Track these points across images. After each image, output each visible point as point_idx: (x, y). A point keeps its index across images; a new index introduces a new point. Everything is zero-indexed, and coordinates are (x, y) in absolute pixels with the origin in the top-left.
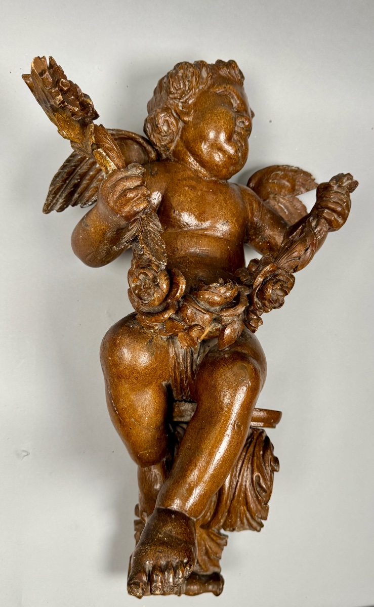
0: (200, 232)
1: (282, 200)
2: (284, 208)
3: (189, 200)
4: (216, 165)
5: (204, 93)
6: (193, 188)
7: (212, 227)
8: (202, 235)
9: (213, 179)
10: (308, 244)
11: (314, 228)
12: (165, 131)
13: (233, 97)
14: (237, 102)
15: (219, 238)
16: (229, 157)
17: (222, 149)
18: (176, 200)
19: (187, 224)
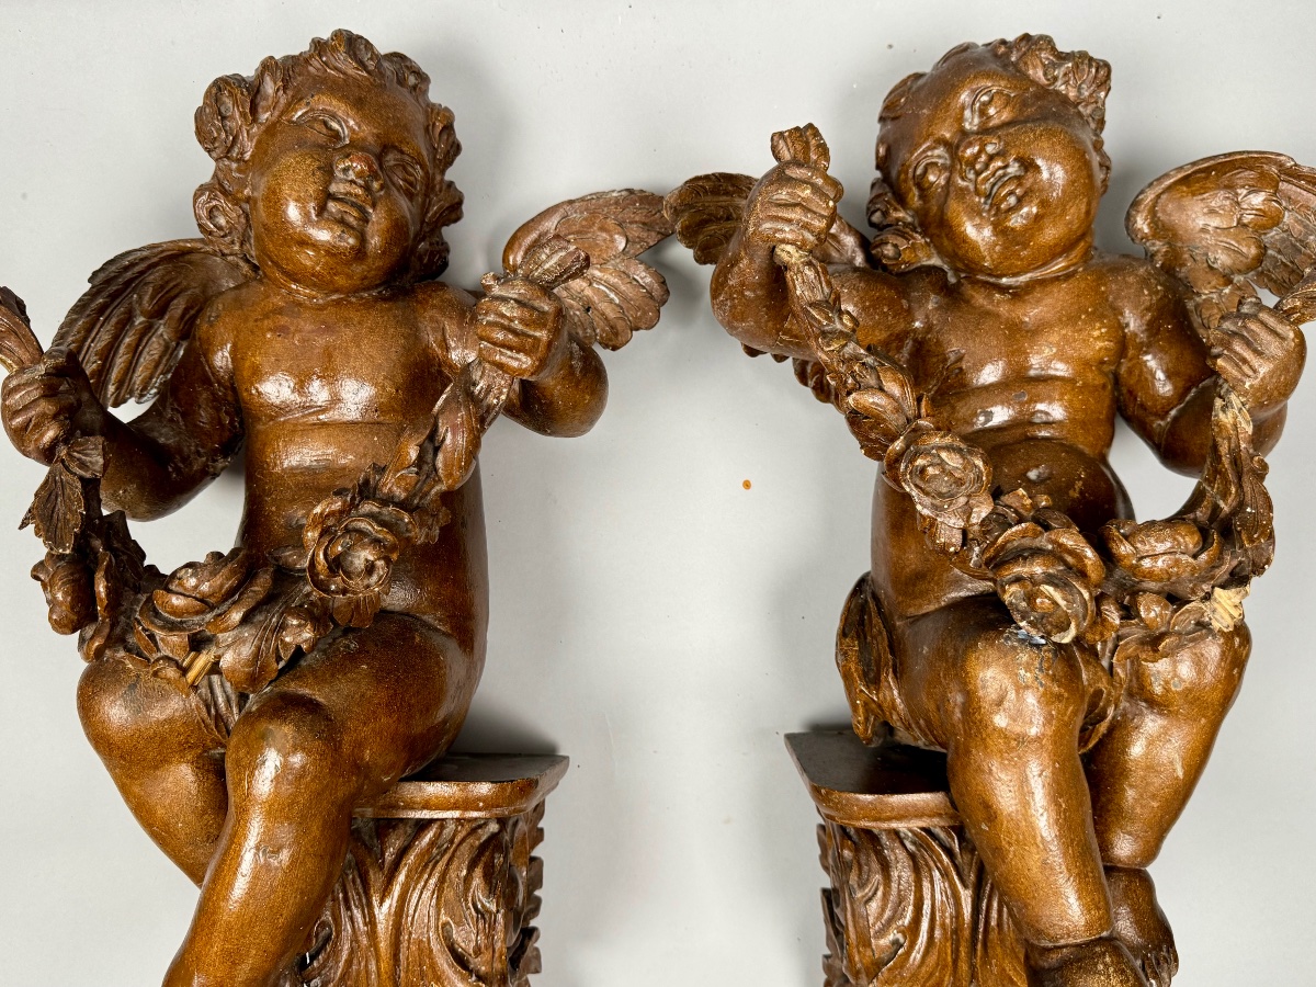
0: (313, 419)
1: (598, 273)
2: (608, 291)
3: (273, 359)
4: (313, 275)
5: (271, 130)
6: (281, 330)
8: (314, 424)
9: (334, 297)
10: (442, 430)
11: (475, 385)
12: (220, 228)
13: (334, 116)
14: (349, 124)
15: (353, 423)
16: (328, 252)
17: (305, 242)
18: (247, 364)
19: (283, 409)
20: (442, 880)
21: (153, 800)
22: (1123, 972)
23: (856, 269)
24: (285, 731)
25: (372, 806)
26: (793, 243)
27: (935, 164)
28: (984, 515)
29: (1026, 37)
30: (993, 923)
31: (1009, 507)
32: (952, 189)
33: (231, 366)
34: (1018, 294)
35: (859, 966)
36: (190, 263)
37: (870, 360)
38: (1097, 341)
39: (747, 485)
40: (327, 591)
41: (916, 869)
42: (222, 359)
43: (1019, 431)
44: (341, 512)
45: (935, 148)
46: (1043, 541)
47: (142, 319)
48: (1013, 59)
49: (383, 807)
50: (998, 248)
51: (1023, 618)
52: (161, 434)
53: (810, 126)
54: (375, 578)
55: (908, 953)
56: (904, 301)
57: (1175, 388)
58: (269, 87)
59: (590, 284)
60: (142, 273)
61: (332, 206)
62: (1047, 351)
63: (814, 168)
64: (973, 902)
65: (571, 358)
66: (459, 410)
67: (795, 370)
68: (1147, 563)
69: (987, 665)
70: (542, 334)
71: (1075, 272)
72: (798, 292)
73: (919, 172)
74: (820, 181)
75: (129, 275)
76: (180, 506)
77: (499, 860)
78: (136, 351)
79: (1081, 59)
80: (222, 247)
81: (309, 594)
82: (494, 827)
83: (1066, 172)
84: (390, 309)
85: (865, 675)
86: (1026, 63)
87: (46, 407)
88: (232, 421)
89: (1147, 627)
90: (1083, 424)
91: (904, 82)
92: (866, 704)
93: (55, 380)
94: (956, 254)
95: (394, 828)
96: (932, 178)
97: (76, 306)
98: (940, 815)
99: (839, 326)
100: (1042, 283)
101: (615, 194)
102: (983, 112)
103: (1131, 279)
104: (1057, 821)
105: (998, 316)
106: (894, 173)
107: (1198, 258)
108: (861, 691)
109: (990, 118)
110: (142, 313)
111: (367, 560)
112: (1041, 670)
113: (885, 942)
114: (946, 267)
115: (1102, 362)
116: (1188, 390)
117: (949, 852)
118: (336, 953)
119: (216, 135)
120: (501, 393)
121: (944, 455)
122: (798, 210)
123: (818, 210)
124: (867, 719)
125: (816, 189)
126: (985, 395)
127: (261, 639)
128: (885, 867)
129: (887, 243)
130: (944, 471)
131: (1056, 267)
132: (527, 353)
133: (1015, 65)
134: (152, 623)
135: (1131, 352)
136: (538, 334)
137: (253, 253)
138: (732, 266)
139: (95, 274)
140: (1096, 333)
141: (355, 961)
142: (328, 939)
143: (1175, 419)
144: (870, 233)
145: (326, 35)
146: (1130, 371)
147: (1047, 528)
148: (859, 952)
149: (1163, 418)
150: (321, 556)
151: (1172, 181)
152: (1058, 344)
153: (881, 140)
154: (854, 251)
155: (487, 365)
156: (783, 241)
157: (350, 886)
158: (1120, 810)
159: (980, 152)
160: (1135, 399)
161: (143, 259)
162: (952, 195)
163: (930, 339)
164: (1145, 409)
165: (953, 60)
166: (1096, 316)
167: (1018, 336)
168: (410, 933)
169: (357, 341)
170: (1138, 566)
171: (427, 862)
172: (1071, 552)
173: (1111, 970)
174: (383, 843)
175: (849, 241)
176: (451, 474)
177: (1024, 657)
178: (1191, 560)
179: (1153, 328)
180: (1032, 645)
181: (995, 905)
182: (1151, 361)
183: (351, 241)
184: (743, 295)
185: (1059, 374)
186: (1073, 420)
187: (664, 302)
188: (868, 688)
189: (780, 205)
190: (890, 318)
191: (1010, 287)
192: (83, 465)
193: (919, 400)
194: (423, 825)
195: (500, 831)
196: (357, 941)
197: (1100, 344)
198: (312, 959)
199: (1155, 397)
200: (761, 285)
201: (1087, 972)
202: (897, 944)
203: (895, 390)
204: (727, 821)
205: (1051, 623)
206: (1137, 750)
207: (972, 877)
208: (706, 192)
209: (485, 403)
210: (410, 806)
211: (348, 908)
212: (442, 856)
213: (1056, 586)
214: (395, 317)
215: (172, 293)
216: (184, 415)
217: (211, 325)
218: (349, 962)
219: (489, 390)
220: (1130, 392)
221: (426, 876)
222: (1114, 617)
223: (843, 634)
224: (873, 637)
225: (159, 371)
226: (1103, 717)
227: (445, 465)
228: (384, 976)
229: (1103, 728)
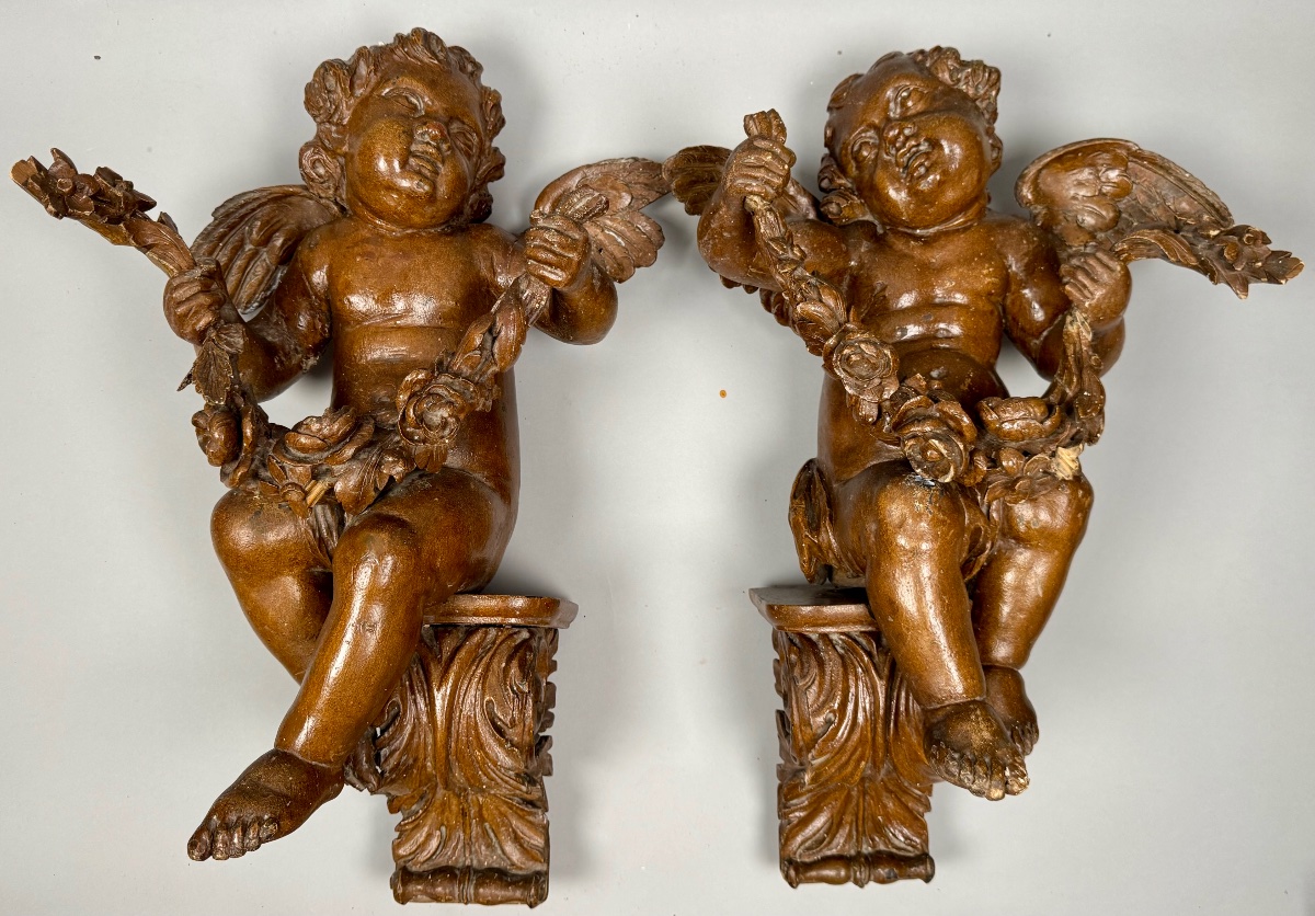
0: (391, 323)
1: (608, 222)
2: (616, 237)
3: (362, 277)
4: (395, 213)
5: (364, 102)
6: (368, 255)
7: (409, 310)
8: (392, 328)
9: (409, 231)
10: (498, 324)
11: (523, 293)
12: (320, 176)
13: (414, 94)
14: (424, 100)
15: (422, 327)
16: (408, 196)
17: (391, 188)
18: (341, 280)
19: (366, 315)
20: (487, 669)
21: (266, 604)
22: (989, 720)
23: (808, 220)
24: (382, 538)
25: (434, 613)
26: (758, 194)
27: (867, 143)
28: (892, 392)
29: (938, 49)
30: (902, 708)
31: (910, 387)
32: (879, 161)
33: (326, 282)
34: (928, 242)
35: (801, 743)
36: (290, 204)
37: (813, 281)
38: (986, 278)
39: (723, 394)
40: (412, 440)
41: (844, 666)
42: (319, 277)
43: (926, 343)
44: (425, 381)
45: (868, 131)
46: (934, 411)
47: (251, 247)
48: (928, 65)
49: (442, 615)
50: (912, 206)
51: (919, 467)
52: (269, 334)
53: (773, 111)
54: (447, 432)
55: (838, 729)
56: (843, 246)
57: (1046, 314)
58: (363, 70)
59: (603, 231)
60: (254, 210)
61: (412, 161)
62: (948, 284)
63: (775, 141)
64: (886, 689)
65: (593, 278)
66: (511, 310)
67: (762, 299)
68: (1007, 426)
69: (892, 500)
70: (573, 256)
71: (971, 226)
72: (762, 231)
73: (855, 149)
74: (778, 151)
75: (243, 211)
76: (279, 393)
77: (529, 656)
78: (244, 270)
79: (978, 66)
80: (320, 192)
81: (398, 442)
82: (525, 635)
83: (962, 149)
84: (451, 242)
85: (809, 525)
86: (936, 69)
87: (204, 299)
88: (323, 327)
89: (1007, 474)
90: (975, 339)
91: (846, 81)
92: (809, 548)
93: (209, 281)
94: (883, 212)
95: (450, 633)
96: (865, 153)
97: (202, 233)
98: (861, 623)
99: (791, 256)
100: (946, 234)
101: (623, 161)
102: (903, 104)
103: (1014, 232)
104: (941, 613)
105: (913, 257)
106: (837, 150)
107: (1069, 219)
108: (807, 536)
109: (908, 108)
110: (251, 242)
111: (442, 418)
112: (930, 503)
113: (820, 720)
114: (876, 222)
115: (990, 294)
116: (1056, 316)
117: (870, 654)
118: (402, 727)
119: (322, 104)
120: (542, 300)
121: (863, 346)
122: (762, 170)
123: (777, 171)
124: (810, 559)
125: (775, 155)
126: (902, 316)
127: (365, 472)
128: (821, 664)
129: (832, 203)
130: (863, 358)
131: (957, 222)
132: (562, 270)
133: (928, 69)
134: (284, 456)
135: (1013, 288)
136: (571, 256)
137: (344, 196)
138: (714, 213)
139: (217, 209)
140: (985, 272)
141: (416, 735)
142: (397, 715)
143: (1046, 338)
144: (820, 196)
145: (406, 31)
146: (1013, 303)
147: (936, 401)
148: (801, 730)
149: (1037, 338)
150: (411, 410)
151: (1049, 159)
152: (956, 279)
153: (829, 125)
154: (807, 209)
155: (533, 278)
156: (751, 193)
157: (415, 677)
158: (997, 621)
159: (899, 134)
160: (1018, 324)
161: (255, 199)
162: (879, 166)
163: (862, 274)
164: (1025, 332)
165: (883, 64)
166: (986, 259)
167: (927, 273)
168: (461, 711)
169: (426, 264)
170: (1000, 428)
171: (475, 659)
172: (952, 418)
173: (980, 719)
174: (440, 644)
175: (804, 201)
176: (504, 358)
177: (919, 494)
178: (1038, 424)
179: (1030, 269)
180: (924, 486)
181: (903, 694)
182: (1027, 292)
183: (426, 188)
184: (723, 236)
185: (959, 301)
186: (966, 336)
187: (660, 246)
188: (811, 533)
189: (749, 167)
190: (832, 257)
191: (922, 237)
192: (228, 344)
193: (848, 310)
194: (472, 630)
195: (530, 638)
196: (418, 719)
197: (988, 280)
198: (382, 732)
199: (1032, 321)
200: (735, 228)
201: (963, 720)
202: (829, 722)
203: (831, 302)
204: (702, 662)
205: (938, 470)
206: (1009, 577)
207: (886, 671)
208: (695, 159)
209: (529, 307)
210: (464, 613)
211: (413, 693)
212: (487, 652)
213: (940, 440)
214: (455, 248)
215: (275, 228)
216: (287, 320)
217: (311, 250)
218: (412, 735)
219: (533, 296)
220: (1014, 319)
221: (474, 668)
222: (982, 465)
223: (794, 497)
224: (816, 498)
225: (261, 288)
226: (982, 550)
227: (500, 350)
228: (439, 744)
229: (983, 559)
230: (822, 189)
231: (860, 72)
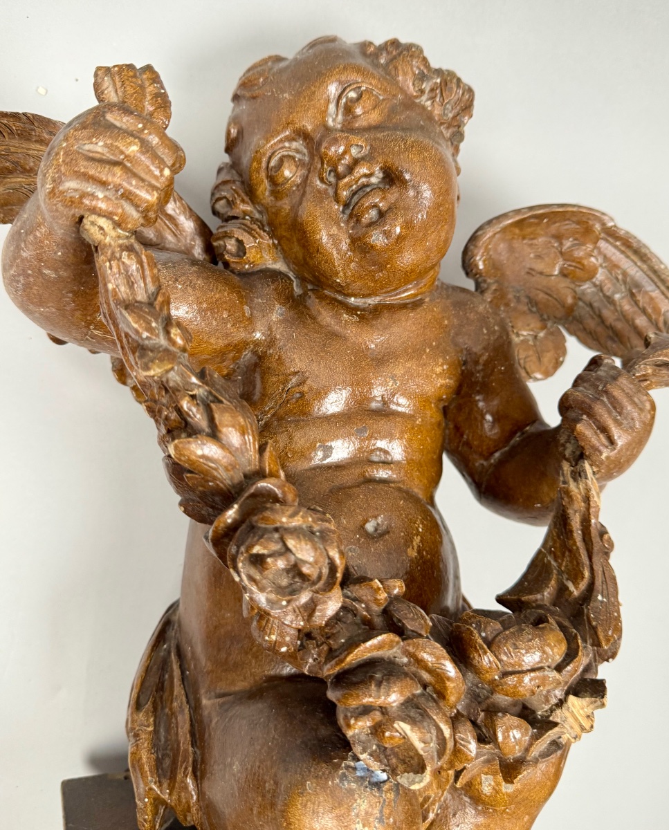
23: (194, 262)
26: (108, 216)
27: (293, 158)
28: (331, 613)
29: (395, 43)
32: (308, 189)
34: (368, 316)
43: (357, 472)
45: (294, 140)
48: (382, 61)
50: (353, 265)
51: (364, 751)
53: (149, 68)
56: (246, 308)
57: (502, 432)
62: (391, 384)
63: (148, 120)
67: (113, 366)
71: (422, 301)
72: (110, 286)
73: (272, 163)
74: (154, 140)
83: (434, 193)
85: (157, 767)
86: (396, 68)
89: (503, 754)
91: (265, 61)
94: (306, 263)
96: (287, 173)
99: (164, 342)
100: (390, 308)
102: (348, 110)
105: (345, 339)
106: (245, 160)
108: (152, 789)
109: (355, 117)
114: (291, 275)
115: (441, 401)
116: (513, 434)
122: (118, 171)
123: (147, 177)
125: (146, 147)
126: (325, 426)
129: (231, 237)
131: (406, 294)
133: (384, 67)
135: (464, 390)
140: (438, 369)
143: (499, 461)
144: (213, 223)
146: (459, 408)
149: (487, 459)
151: (510, 221)
152: (401, 377)
153: (235, 120)
154: (193, 239)
156: (94, 211)
159: (345, 152)
160: (462, 435)
162: (309, 196)
163: (271, 355)
164: (471, 448)
165: (320, 47)
166: (439, 351)
167: (364, 365)
175: (188, 225)
177: (363, 804)
179: (487, 369)
180: (372, 785)
182: (481, 401)
184: (41, 273)
185: (400, 409)
186: (410, 462)
189: (93, 159)
190: (229, 326)
191: (356, 308)
193: (262, 450)
197: (441, 382)
199: (482, 437)
200: (64, 264)
203: (234, 438)
208: (12, 133)
213: (413, 721)
224: (173, 713)
230: (215, 212)
231: (283, 55)
